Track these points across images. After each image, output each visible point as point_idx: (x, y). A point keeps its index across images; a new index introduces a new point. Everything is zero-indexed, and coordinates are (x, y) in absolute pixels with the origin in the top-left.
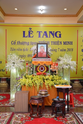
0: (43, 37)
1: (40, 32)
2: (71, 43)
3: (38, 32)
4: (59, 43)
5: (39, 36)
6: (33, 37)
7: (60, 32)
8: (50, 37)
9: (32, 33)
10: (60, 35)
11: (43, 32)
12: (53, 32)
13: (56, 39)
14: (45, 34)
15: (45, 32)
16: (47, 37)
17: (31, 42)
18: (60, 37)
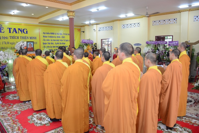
0: (13, 33)
1: (10, 29)
2: (35, 38)
3: (8, 28)
4: (27, 38)
5: (10, 32)
6: (4, 32)
7: (26, 29)
8: (19, 33)
9: (3, 29)
10: (27, 32)
11: (13, 29)
12: (21, 29)
13: (24, 35)
14: (14, 30)
15: (15, 29)
16: (16, 32)
17: (3, 37)
18: (27, 33)
